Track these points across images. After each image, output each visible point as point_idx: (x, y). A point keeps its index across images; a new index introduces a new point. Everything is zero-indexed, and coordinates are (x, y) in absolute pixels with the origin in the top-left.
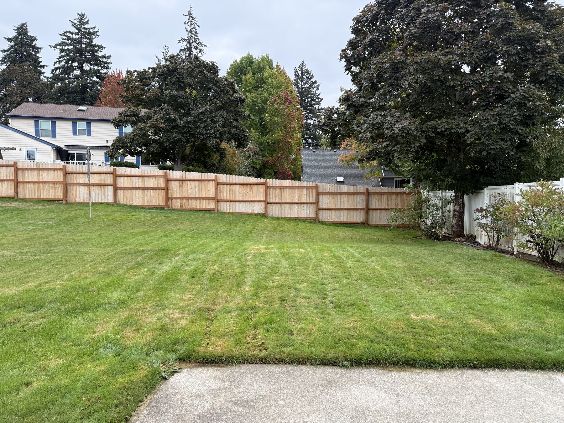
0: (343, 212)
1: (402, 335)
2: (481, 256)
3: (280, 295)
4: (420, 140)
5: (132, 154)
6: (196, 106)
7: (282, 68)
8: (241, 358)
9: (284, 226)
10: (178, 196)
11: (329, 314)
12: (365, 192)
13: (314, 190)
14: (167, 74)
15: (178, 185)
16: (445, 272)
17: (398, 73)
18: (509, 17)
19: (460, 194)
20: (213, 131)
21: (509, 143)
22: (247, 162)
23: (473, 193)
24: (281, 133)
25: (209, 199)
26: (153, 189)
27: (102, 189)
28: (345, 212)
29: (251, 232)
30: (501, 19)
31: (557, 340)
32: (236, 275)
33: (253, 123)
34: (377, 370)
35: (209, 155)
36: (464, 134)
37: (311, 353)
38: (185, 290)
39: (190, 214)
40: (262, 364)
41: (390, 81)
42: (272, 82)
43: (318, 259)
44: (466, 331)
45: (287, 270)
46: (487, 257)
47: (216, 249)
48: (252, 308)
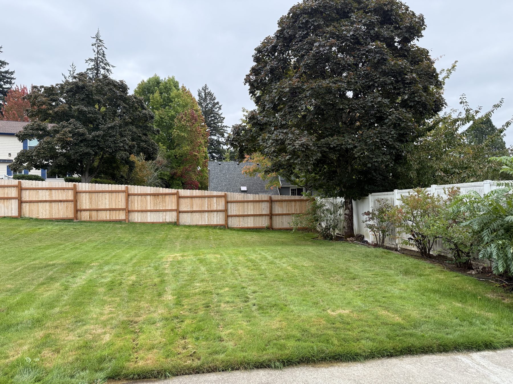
0: (249, 218)
1: (325, 332)
2: (372, 253)
3: (204, 302)
4: (316, 154)
5: (37, 167)
6: (105, 121)
7: (187, 89)
8: (174, 370)
9: (196, 233)
10: (88, 208)
11: (255, 317)
12: (269, 199)
13: (223, 199)
14: (76, 90)
15: (88, 197)
16: (347, 269)
17: (296, 96)
18: (383, 54)
19: (349, 200)
20: (122, 144)
21: (389, 157)
22: (156, 174)
23: (359, 199)
24: (188, 147)
25: (119, 210)
26: (61, 201)
27: (6, 203)
28: (252, 218)
29: (164, 241)
30: (377, 55)
31: (452, 324)
32: (155, 285)
33: (161, 138)
34: (308, 368)
35: (118, 168)
36: (352, 149)
37: (244, 358)
38: (104, 303)
39: (100, 225)
40: (195, 374)
41: (289, 104)
42: (179, 101)
43: (234, 264)
44: (379, 323)
45: (206, 276)
46: (378, 254)
47: (131, 259)
48: (177, 317)
